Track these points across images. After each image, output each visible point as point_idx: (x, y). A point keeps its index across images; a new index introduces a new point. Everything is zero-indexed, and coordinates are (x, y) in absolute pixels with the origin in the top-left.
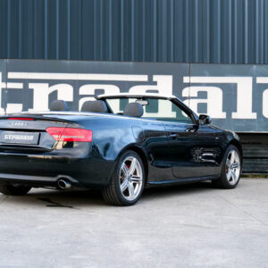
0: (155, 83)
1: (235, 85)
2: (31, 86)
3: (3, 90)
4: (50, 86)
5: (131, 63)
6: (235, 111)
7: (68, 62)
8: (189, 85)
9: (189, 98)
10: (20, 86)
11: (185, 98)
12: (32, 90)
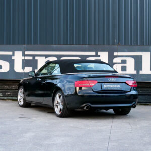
0: (99, 56)
1: (141, 56)
2: (36, 58)
3: (23, 60)
4: (46, 58)
5: (87, 46)
6: (142, 70)
7: (55, 46)
8: (117, 57)
9: (117, 63)
10: (31, 58)
11: (115, 64)
12: (37, 60)
